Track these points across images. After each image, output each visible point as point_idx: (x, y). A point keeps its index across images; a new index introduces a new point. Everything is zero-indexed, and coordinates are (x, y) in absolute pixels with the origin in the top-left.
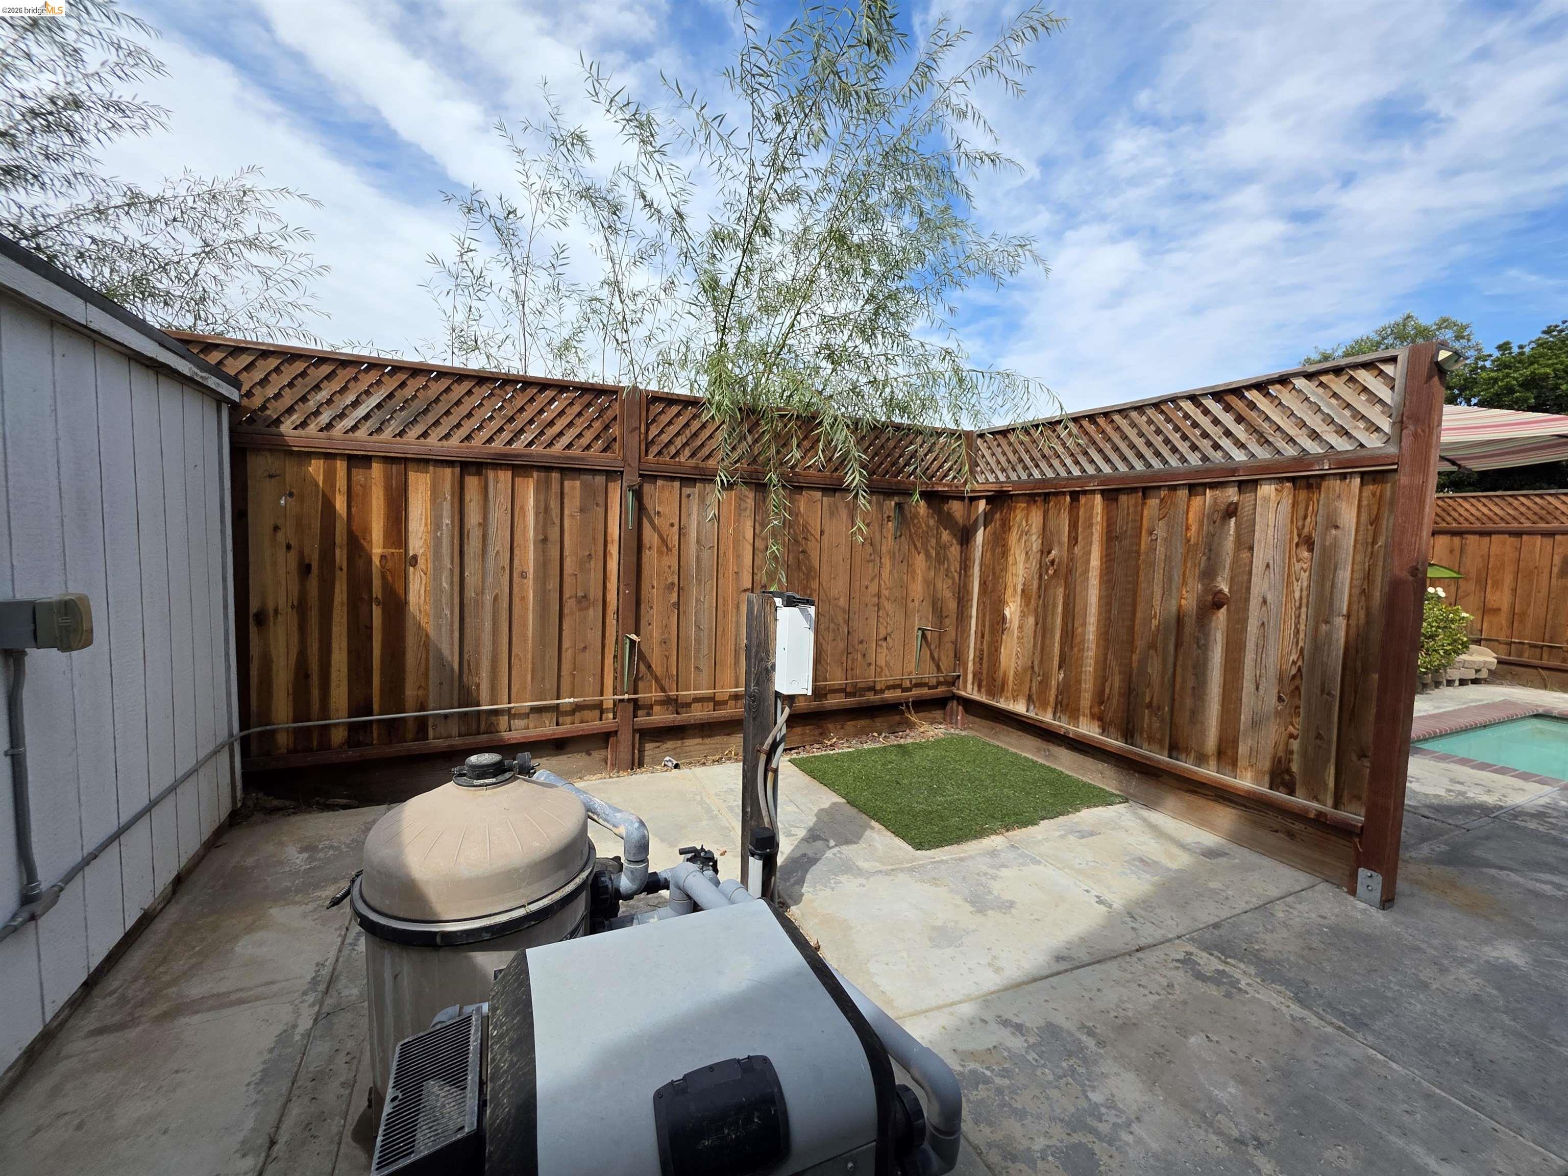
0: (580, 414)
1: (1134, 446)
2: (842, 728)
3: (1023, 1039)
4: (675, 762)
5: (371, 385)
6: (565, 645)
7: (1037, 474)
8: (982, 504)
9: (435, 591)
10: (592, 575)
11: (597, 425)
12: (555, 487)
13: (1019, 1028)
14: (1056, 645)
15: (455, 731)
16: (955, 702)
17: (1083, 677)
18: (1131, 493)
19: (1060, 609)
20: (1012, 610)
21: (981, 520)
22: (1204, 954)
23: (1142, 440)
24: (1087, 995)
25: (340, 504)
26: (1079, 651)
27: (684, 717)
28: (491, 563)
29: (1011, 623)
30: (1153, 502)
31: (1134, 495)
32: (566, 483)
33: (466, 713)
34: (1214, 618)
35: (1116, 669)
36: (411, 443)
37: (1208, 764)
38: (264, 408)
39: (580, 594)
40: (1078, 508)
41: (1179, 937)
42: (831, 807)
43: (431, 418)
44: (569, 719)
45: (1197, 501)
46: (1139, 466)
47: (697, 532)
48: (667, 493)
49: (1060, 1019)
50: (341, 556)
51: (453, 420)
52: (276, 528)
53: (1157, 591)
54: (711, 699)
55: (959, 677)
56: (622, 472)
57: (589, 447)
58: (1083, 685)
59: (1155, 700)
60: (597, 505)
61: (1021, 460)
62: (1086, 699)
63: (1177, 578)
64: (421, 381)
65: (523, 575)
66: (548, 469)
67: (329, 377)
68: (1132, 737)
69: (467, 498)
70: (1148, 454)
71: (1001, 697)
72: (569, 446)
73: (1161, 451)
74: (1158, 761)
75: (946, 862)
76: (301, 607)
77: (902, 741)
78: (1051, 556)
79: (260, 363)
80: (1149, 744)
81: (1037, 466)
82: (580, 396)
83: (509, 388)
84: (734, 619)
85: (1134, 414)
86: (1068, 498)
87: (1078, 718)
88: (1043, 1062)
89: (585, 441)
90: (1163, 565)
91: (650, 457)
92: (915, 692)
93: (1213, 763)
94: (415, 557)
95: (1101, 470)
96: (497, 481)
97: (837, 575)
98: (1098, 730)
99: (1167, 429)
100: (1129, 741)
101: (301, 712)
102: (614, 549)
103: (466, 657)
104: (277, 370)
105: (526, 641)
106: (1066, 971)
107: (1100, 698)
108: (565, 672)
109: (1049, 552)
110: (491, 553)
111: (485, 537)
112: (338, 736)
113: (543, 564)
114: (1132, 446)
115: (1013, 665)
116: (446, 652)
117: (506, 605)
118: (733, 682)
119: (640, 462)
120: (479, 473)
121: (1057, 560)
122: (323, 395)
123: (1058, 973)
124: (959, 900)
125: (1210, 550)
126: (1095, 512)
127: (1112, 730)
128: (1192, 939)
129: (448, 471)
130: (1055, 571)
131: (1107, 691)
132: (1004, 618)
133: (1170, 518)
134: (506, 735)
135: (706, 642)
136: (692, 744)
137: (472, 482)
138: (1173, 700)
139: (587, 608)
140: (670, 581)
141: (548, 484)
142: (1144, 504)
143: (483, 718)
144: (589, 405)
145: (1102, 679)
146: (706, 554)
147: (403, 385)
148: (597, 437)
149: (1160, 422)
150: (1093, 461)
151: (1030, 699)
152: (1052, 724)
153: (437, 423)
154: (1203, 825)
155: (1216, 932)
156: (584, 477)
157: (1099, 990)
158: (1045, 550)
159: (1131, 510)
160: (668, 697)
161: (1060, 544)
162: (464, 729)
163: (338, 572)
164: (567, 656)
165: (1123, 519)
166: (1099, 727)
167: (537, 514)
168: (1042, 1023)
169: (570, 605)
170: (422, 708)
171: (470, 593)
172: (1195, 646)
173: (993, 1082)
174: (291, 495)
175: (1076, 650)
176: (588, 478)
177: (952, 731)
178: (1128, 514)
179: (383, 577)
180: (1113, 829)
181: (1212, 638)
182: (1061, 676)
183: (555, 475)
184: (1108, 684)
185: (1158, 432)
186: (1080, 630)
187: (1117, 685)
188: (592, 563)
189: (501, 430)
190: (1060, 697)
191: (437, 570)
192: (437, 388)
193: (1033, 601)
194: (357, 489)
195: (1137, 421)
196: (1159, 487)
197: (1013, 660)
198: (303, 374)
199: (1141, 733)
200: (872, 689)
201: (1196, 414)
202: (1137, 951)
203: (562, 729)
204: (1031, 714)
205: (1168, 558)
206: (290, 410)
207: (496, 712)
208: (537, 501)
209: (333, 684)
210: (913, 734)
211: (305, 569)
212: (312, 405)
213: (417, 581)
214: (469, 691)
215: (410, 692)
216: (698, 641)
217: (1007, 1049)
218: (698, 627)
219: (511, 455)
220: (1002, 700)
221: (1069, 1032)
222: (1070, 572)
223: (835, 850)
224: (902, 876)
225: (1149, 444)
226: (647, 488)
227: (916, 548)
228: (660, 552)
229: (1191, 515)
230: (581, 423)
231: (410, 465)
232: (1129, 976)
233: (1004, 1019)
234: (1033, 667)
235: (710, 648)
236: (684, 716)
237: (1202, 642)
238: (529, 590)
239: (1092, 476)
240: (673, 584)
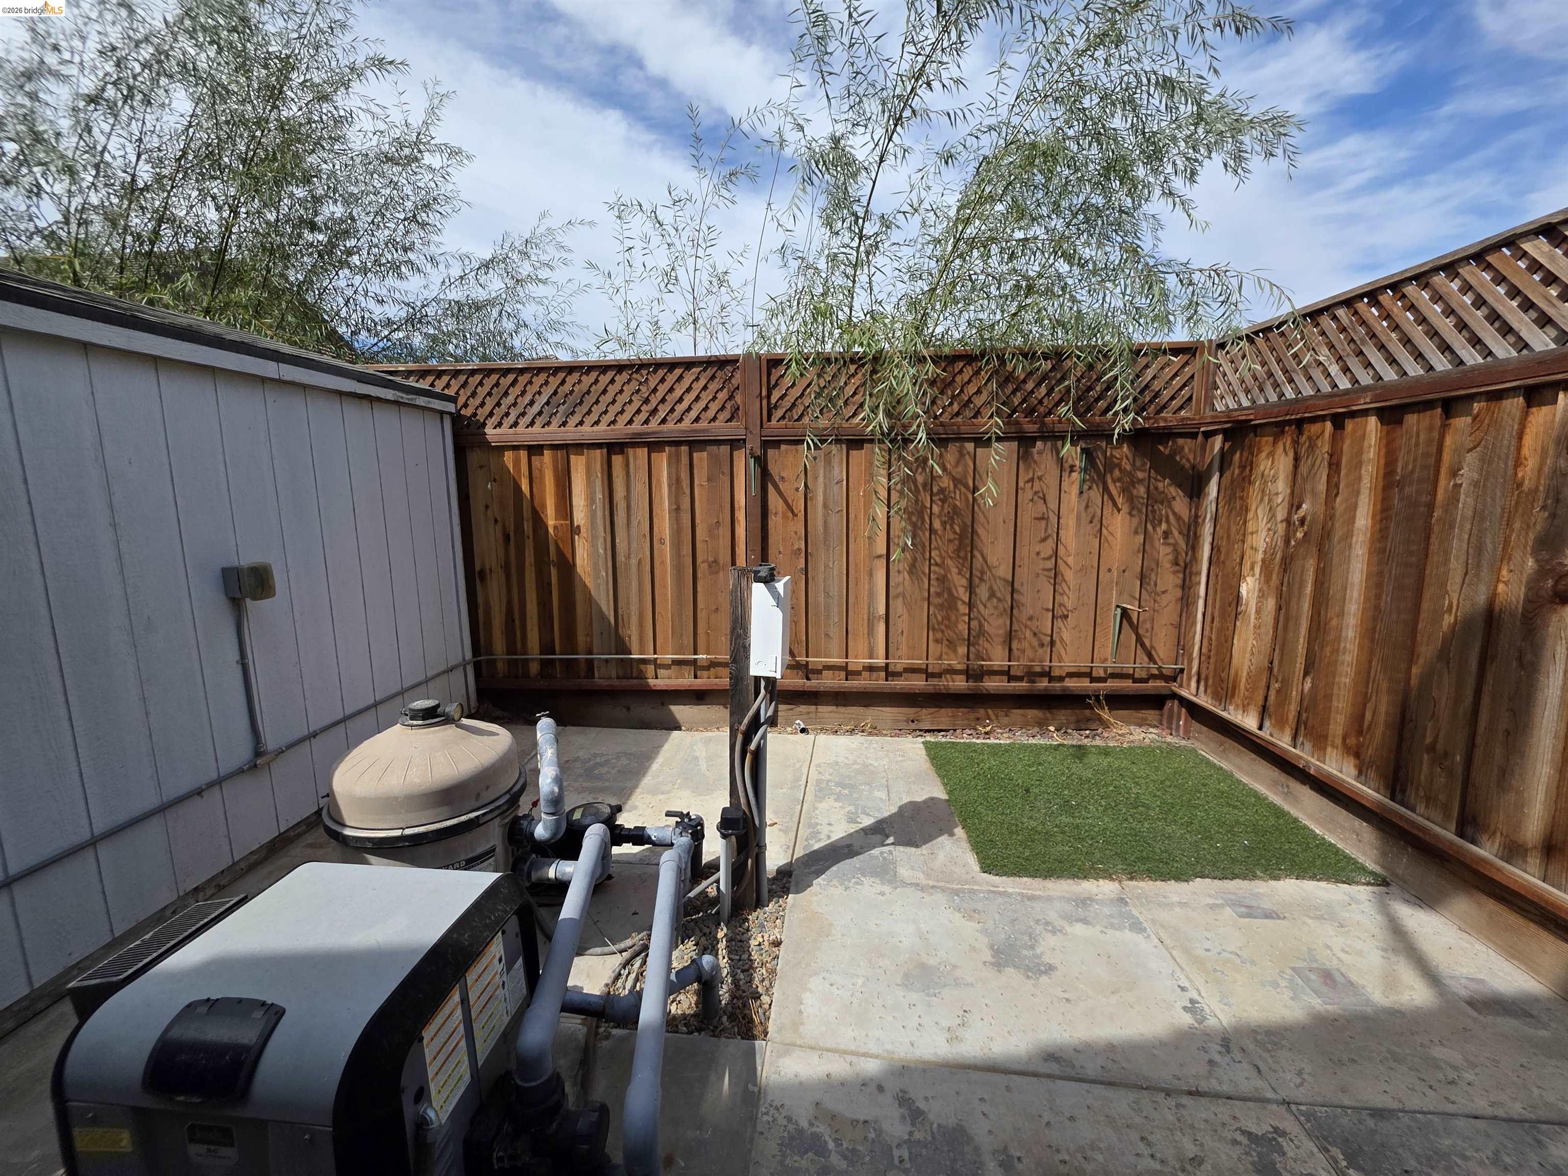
0: (705, 388)
1: (1436, 333)
2: (1007, 715)
3: (909, 1128)
4: (803, 726)
5: (541, 387)
6: (700, 605)
7: (1290, 394)
8: (1218, 442)
9: (593, 554)
10: (721, 542)
11: (722, 396)
12: (685, 460)
13: (915, 1115)
14: (1301, 640)
15: (614, 675)
16: (1176, 702)
17: (1335, 691)
18: (1425, 410)
19: (1309, 589)
20: (1248, 588)
21: (1216, 464)
22: (1311, 1146)
23: (1450, 322)
24: (1047, 1116)
25: (525, 487)
26: (1332, 652)
27: (813, 684)
28: (634, 531)
29: (1247, 605)
30: (1461, 423)
31: (1428, 413)
32: (695, 454)
33: (622, 660)
34: (1555, 618)
35: (1384, 685)
36: (571, 433)
37: (1525, 862)
38: (475, 415)
39: (711, 559)
40: (1342, 440)
41: (1287, 1103)
42: (925, 802)
43: (584, 409)
44: (705, 673)
45: (1540, 416)
46: (1441, 364)
47: (825, 496)
48: (791, 458)
49: (980, 1130)
50: (528, 527)
51: (601, 407)
52: (487, 507)
53: (1456, 566)
54: (845, 668)
55: (1182, 671)
56: (744, 440)
57: (714, 419)
58: (1335, 703)
59: (1441, 741)
60: (723, 473)
61: (1270, 375)
62: (1338, 725)
63: (1490, 547)
64: (576, 376)
65: (662, 541)
66: (677, 443)
67: (514, 383)
68: (1403, 791)
69: (615, 474)
70: (1458, 342)
71: (1230, 703)
72: (697, 419)
73: (1481, 334)
74: (1436, 836)
75: (1009, 895)
76: (506, 567)
77: (1086, 741)
78: (1301, 513)
79: (471, 379)
80: (1427, 807)
81: (1291, 381)
82: (705, 370)
83: (644, 372)
84: (867, 587)
85: (1440, 279)
86: (1328, 424)
87: (1325, 749)
88: (908, 1166)
89: (711, 413)
90: (1468, 526)
91: (774, 422)
92: (1112, 684)
93: (1534, 861)
94: (578, 527)
95: (1381, 378)
96: (635, 458)
97: (996, 539)
98: (1354, 772)
99: (1495, 294)
100: (1399, 796)
101: (511, 649)
102: (741, 516)
103: (620, 612)
104: (481, 384)
105: (667, 601)
106: (1049, 1076)
107: (1358, 724)
108: (701, 630)
109: (1299, 507)
110: (634, 523)
111: (628, 507)
112: (534, 668)
113: (677, 533)
114: (1433, 333)
115: (1247, 663)
116: (604, 608)
117: (648, 567)
118: (866, 653)
119: (762, 427)
120: (622, 452)
121: (1309, 518)
122: (510, 399)
123: (1035, 1075)
124: (983, 942)
125: (1557, 501)
126: (1366, 444)
127: (1372, 774)
128: (1309, 1116)
129: (598, 452)
130: (1306, 534)
131: (1368, 715)
132: (1238, 597)
133: (1485, 447)
134: (652, 682)
135: (836, 610)
136: (825, 710)
137: (617, 460)
138: (1473, 745)
139: (717, 572)
140: (796, 547)
141: (678, 456)
142: (1445, 427)
143: (635, 664)
144: (713, 378)
145: (1362, 700)
146: (833, 519)
147: (563, 382)
148: (723, 408)
149: (1483, 285)
150: (1370, 364)
151: (1264, 712)
152: (1289, 751)
153: (589, 412)
154: (1514, 957)
155: (1371, 1123)
156: (709, 448)
157: (1072, 1119)
158: (1295, 504)
159: (1422, 437)
160: (798, 662)
161: (1314, 493)
162: (621, 673)
163: (527, 541)
164: (701, 615)
165: (1409, 452)
166: (1355, 766)
167: (670, 486)
168: (952, 1122)
169: (702, 568)
170: (590, 652)
171: (621, 558)
172: (1514, 663)
173: (827, 1158)
174: (495, 480)
175: (1328, 650)
176: (713, 449)
177: (1169, 739)
178: (1417, 445)
179: (557, 544)
180: (1318, 918)
181: (1548, 654)
182: (1308, 685)
183: (684, 449)
184: (1370, 706)
185: (1479, 302)
186: (1334, 622)
187: (1383, 708)
188: (721, 529)
189: (639, 411)
190: (1304, 715)
191: (594, 537)
192: (588, 380)
193: (1274, 577)
194: (536, 473)
195: (1442, 291)
196: (1471, 398)
197: (1248, 655)
198: (497, 384)
199: (1417, 790)
200: (1047, 674)
201: (1552, 258)
202: (1190, 1093)
203: (698, 681)
204: (1265, 734)
205: (1479, 516)
206: (491, 414)
207: (644, 661)
208: (669, 474)
209: (529, 628)
210: (1105, 735)
211: (507, 537)
212: (504, 408)
213: (581, 547)
214: (623, 642)
215: (581, 639)
216: (828, 608)
217: (879, 1132)
218: (827, 594)
219: (648, 434)
220: (1231, 708)
221: (977, 1149)
222: (1326, 534)
223: (891, 848)
224: (940, 897)
225: (1462, 326)
226: (771, 452)
227: (1115, 504)
228: (785, 517)
229: (1528, 440)
230: (706, 397)
231: (571, 450)
232: (1138, 1120)
233: (907, 1096)
234: (1271, 669)
235: (840, 613)
236: (814, 682)
237: (1529, 657)
238: (666, 552)
239: (1367, 388)
240: (799, 549)
